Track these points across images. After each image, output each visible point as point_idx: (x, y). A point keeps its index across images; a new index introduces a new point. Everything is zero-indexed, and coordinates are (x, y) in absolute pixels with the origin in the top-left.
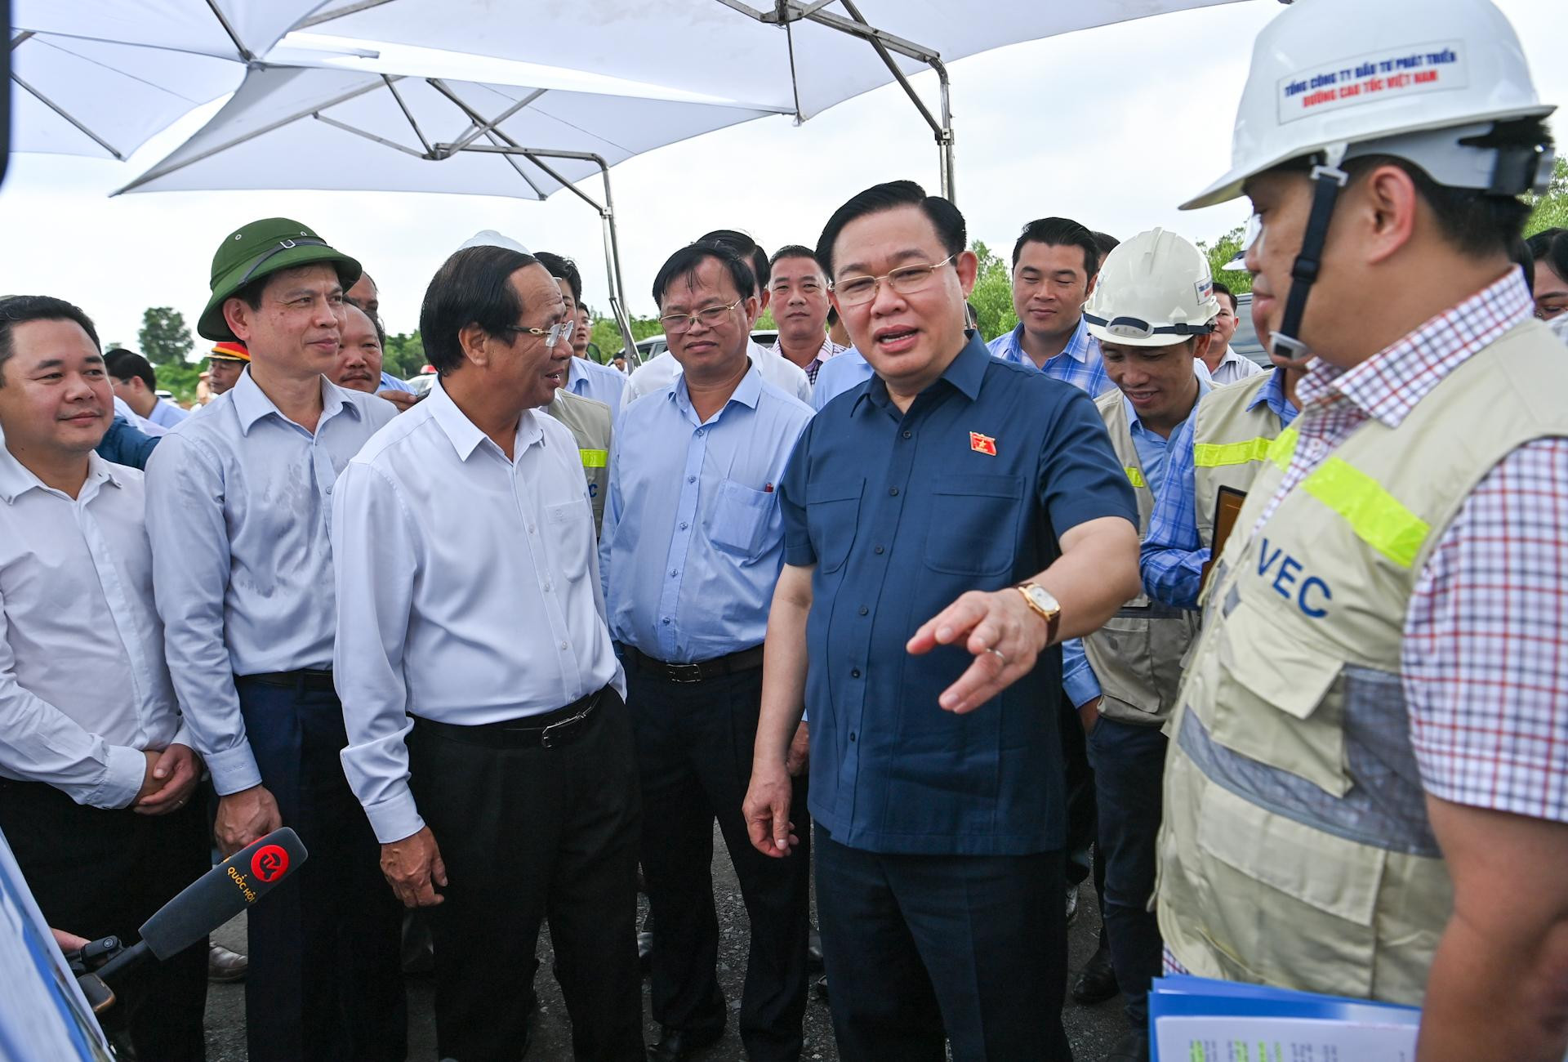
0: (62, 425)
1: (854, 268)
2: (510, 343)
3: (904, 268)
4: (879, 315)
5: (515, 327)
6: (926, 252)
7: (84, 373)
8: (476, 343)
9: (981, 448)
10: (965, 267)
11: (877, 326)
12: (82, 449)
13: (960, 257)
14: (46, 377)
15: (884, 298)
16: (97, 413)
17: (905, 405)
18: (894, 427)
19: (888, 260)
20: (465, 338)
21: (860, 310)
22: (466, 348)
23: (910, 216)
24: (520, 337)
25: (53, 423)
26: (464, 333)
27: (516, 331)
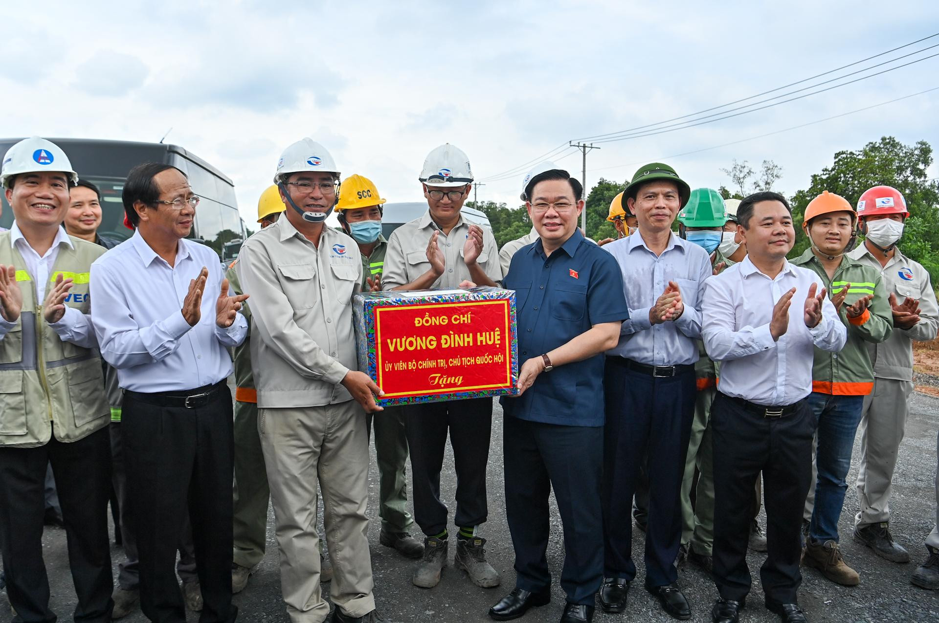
0: (771, 245)
1: (541, 199)
2: (156, 209)
3: (559, 202)
4: (548, 217)
5: (157, 201)
6: (569, 198)
7: (782, 223)
8: (142, 209)
9: (573, 275)
10: (580, 205)
11: (546, 221)
12: (779, 255)
13: (579, 202)
14: (765, 225)
15: (551, 211)
16: (787, 241)
17: (548, 254)
18: (543, 263)
19: (555, 198)
20: (137, 208)
21: (541, 214)
22: (138, 212)
23: (565, 185)
24: (160, 206)
25: (767, 245)
26: (135, 205)
27: (158, 203)
